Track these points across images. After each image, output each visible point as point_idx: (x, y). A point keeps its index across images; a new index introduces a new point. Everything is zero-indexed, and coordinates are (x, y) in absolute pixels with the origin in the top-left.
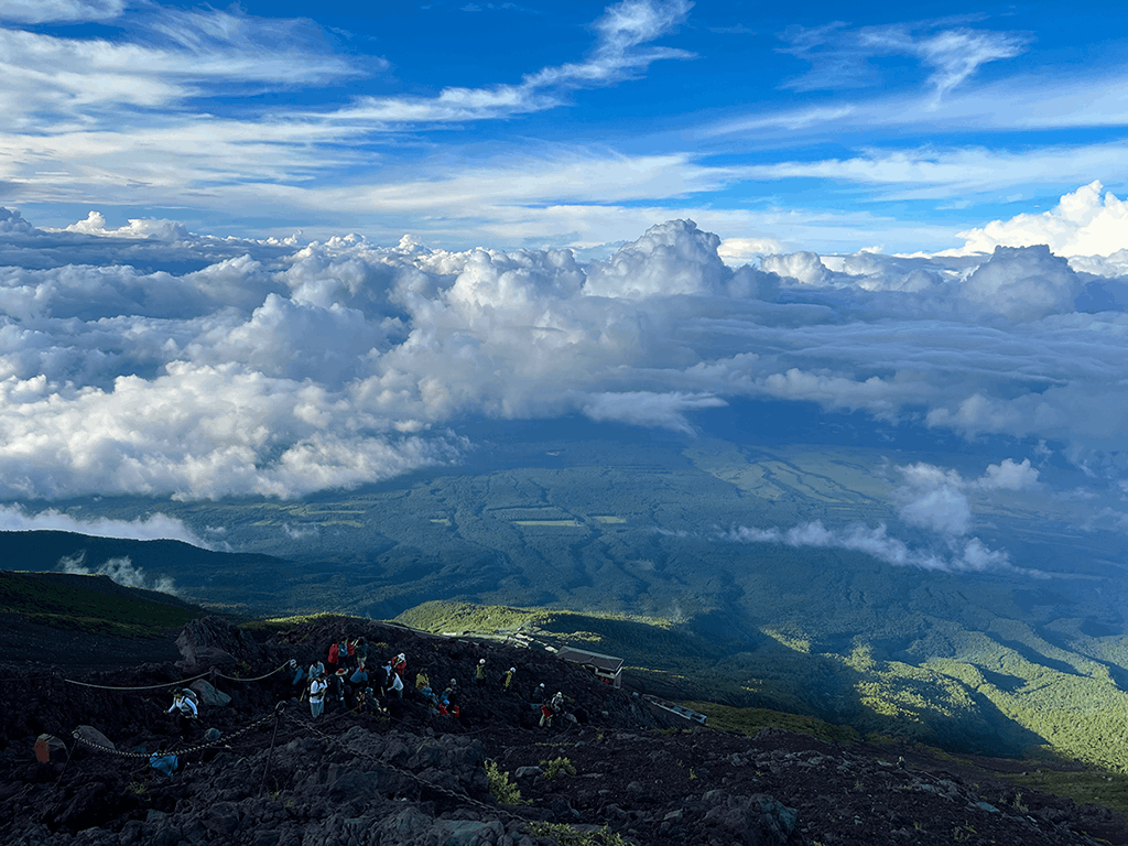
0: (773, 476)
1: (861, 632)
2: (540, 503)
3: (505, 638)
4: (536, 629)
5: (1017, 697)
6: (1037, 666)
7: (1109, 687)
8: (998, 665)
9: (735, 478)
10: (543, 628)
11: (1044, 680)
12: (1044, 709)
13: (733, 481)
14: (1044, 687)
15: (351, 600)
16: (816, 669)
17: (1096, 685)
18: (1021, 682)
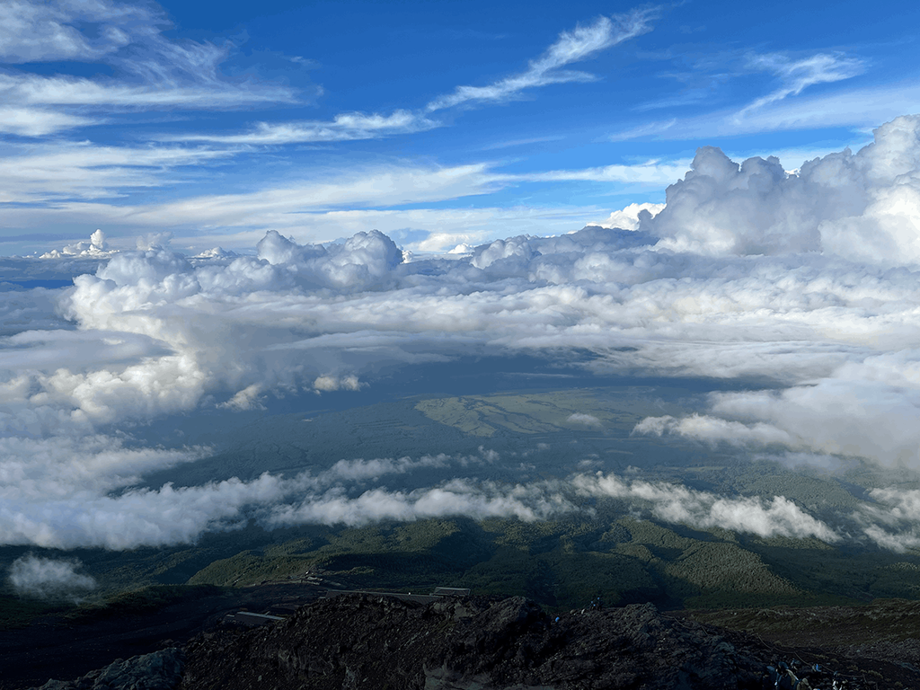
0: (486, 418)
1: (565, 533)
2: (301, 463)
3: (300, 581)
4: (321, 570)
5: (676, 564)
6: (687, 539)
7: (735, 548)
8: (661, 542)
9: (458, 423)
10: (327, 568)
11: (693, 549)
12: (695, 569)
13: (456, 426)
14: (692, 554)
15: (146, 570)
16: (536, 566)
17: (726, 548)
18: (679, 552)
